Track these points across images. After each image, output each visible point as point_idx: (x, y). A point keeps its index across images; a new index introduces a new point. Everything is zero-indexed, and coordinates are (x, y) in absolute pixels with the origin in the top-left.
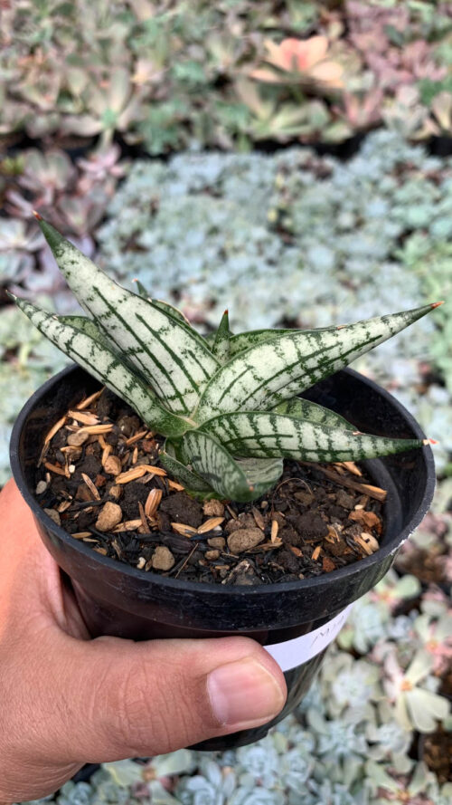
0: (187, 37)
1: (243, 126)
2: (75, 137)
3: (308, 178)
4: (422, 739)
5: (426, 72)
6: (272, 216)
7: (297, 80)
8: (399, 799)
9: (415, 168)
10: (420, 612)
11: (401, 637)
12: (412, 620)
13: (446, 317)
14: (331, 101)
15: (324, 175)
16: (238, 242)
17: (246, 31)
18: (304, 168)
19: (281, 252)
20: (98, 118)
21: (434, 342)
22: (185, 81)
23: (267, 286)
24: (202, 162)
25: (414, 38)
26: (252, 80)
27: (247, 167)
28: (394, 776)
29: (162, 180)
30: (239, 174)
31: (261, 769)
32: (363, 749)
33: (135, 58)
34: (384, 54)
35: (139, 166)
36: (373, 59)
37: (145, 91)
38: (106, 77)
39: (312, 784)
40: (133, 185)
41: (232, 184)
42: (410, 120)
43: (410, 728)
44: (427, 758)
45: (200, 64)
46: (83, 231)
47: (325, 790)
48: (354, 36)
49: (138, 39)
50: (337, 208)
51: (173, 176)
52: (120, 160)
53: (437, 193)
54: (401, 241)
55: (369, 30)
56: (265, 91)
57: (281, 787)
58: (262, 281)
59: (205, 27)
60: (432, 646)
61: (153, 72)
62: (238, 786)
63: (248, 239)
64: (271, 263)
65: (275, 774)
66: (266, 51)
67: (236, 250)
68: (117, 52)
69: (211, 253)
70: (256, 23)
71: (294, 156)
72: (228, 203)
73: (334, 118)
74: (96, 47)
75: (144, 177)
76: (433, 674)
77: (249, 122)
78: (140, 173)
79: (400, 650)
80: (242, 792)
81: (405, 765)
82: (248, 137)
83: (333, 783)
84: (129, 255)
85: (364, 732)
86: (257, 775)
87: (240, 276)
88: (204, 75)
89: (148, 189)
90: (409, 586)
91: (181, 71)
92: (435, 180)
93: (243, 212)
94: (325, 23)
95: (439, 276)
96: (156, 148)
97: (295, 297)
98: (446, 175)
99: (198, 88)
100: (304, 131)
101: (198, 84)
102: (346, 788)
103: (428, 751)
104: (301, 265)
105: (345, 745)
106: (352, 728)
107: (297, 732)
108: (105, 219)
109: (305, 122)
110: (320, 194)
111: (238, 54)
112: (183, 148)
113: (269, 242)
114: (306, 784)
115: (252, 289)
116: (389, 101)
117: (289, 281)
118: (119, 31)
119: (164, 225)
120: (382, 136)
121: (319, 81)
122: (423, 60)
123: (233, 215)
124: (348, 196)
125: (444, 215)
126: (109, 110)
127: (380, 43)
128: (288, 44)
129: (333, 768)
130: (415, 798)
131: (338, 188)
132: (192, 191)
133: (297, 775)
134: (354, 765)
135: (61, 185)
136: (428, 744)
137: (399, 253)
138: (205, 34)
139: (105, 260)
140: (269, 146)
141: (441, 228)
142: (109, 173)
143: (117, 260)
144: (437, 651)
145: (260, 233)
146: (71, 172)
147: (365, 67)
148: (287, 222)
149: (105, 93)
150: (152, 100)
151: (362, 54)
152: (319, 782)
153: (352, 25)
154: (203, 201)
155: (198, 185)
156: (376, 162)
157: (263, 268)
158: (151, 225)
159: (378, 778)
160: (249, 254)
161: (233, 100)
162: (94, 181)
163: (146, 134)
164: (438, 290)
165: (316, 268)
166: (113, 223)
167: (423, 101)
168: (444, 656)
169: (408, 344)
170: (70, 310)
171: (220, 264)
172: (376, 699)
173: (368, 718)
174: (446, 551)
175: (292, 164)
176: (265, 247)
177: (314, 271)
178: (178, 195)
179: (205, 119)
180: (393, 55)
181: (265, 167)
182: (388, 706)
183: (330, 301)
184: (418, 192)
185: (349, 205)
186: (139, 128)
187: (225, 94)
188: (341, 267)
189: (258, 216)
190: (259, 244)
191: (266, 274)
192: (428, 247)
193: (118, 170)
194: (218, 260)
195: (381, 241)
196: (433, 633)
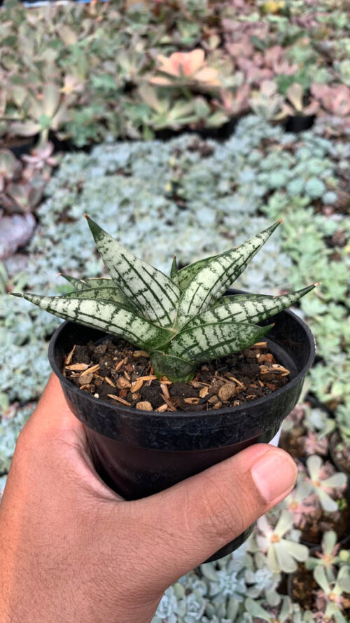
0: (103, 55)
1: (146, 120)
2: (20, 138)
3: (194, 157)
4: (289, 578)
5: (283, 69)
6: (168, 188)
7: (184, 82)
9: (277, 143)
13: (300, 254)
14: (210, 96)
15: (207, 153)
16: (143, 210)
17: (147, 48)
18: (192, 149)
19: (177, 214)
20: (36, 122)
21: (291, 274)
22: (101, 89)
23: (166, 242)
24: (113, 151)
25: (272, 44)
26: (151, 85)
27: (149, 152)
28: (267, 608)
29: (85, 166)
30: (143, 156)
31: (166, 612)
32: (243, 590)
33: (63, 75)
34: (251, 58)
35: (68, 156)
36: (242, 62)
37: (71, 99)
38: (40, 91)
39: (204, 620)
40: (65, 170)
41: (138, 166)
42: (271, 105)
43: (279, 572)
44: (295, 592)
45: (111, 75)
46: (27, 209)
48: (228, 45)
49: (65, 59)
50: (217, 177)
51: (95, 163)
52: (54, 153)
53: (293, 160)
54: (265, 199)
55: (239, 41)
56: (161, 93)
58: (162, 238)
59: (116, 47)
60: (294, 506)
61: (76, 85)
63: (151, 207)
64: (169, 223)
65: (176, 614)
66: (161, 64)
67: (142, 215)
68: (50, 72)
69: (124, 219)
70: (154, 42)
71: (185, 140)
72: (136, 180)
73: (213, 110)
74: (33, 68)
75: (72, 165)
76: (296, 527)
77: (150, 117)
78: (69, 162)
79: (271, 512)
81: (274, 599)
82: (151, 128)
83: (220, 618)
84: (61, 226)
85: (244, 577)
86: (164, 616)
87: (145, 235)
88: (116, 84)
89: (75, 174)
91: (98, 82)
92: (291, 150)
93: (147, 186)
94: (206, 37)
95: (293, 224)
96: (81, 142)
97: (187, 248)
98: (299, 145)
99: (112, 94)
100: (192, 120)
101: (111, 90)
102: (230, 621)
103: (295, 587)
104: (191, 224)
105: (230, 588)
106: (235, 574)
107: (194, 581)
108: (44, 199)
109: (192, 113)
110: (203, 168)
111: (141, 65)
112: (101, 141)
113: (167, 207)
114: (200, 620)
115: (154, 244)
116: (255, 93)
117: (182, 236)
118: (50, 55)
119: (87, 200)
120: (250, 120)
121: (204, 83)
122: (280, 61)
123: (140, 188)
124: (225, 169)
125: (297, 177)
126: (44, 116)
127: (247, 50)
128: (176, 56)
129: (220, 606)
131: (219, 162)
132: (108, 173)
133: (193, 614)
134: (236, 602)
135: (10, 175)
136: (295, 581)
137: (264, 208)
138: (116, 52)
139: (43, 229)
140: (165, 134)
141: (295, 187)
142: (46, 163)
143: (52, 230)
144: (298, 510)
145: (161, 201)
146: (17, 164)
147: (237, 68)
148: (180, 192)
149: (41, 103)
150: (77, 106)
151: (234, 59)
152: (210, 618)
153: (227, 37)
154: (116, 180)
155: (112, 168)
156: (246, 139)
157: (163, 227)
158: (78, 201)
159: (254, 610)
160: (152, 217)
161: (137, 101)
162: (35, 170)
163: (73, 132)
164: (293, 234)
165: (203, 224)
166: (49, 202)
167: (280, 91)
168: (303, 514)
169: (271, 277)
170: (18, 271)
171: (131, 227)
172: (252, 551)
173: (247, 565)
174: (305, 433)
175: (183, 147)
176: (164, 211)
177: (200, 227)
178: (98, 177)
179: (117, 116)
180: (258, 59)
181: (162, 151)
182: (262, 556)
183: (214, 249)
184: (278, 161)
185: (226, 175)
186: (67, 127)
187: (131, 97)
188: (221, 222)
189: (159, 188)
190: (159, 210)
191: (166, 232)
192: (286, 202)
193: (53, 161)
194: (130, 224)
195: (251, 200)
196: (294, 497)
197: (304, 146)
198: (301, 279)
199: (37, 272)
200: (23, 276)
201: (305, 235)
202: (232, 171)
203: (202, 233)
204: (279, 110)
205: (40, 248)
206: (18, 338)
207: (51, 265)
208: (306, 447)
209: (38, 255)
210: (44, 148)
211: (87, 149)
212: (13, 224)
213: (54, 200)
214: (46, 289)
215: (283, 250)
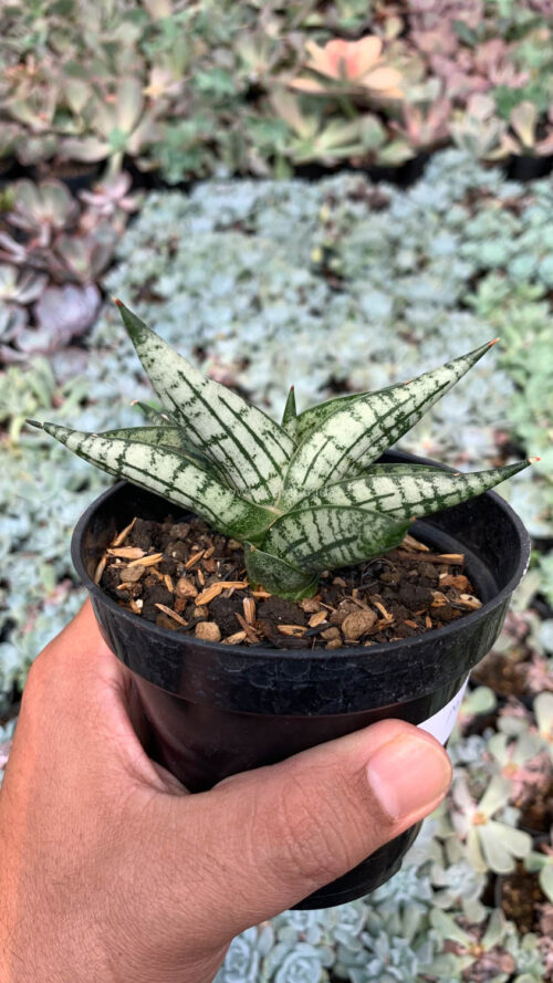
0: (213, 39)
1: (281, 148)
2: (77, 163)
3: (359, 209)
4: (499, 881)
5: (504, 77)
6: (316, 256)
7: (346, 90)
8: (472, 954)
9: (491, 195)
10: (496, 730)
11: (474, 761)
12: (486, 740)
13: (528, 375)
14: (387, 115)
15: (380, 206)
16: (275, 288)
17: (284, 30)
18: (355, 197)
19: (328, 300)
20: (103, 140)
21: (513, 406)
22: (210, 92)
23: (311, 342)
24: (227, 193)
25: (489, 36)
26: (292, 90)
27: (286, 198)
28: (466, 927)
29: (181, 214)
30: (275, 204)
31: (304, 921)
32: (428, 895)
33: (148, 66)
34: (452, 57)
35: (154, 197)
36: (438, 62)
37: (160, 106)
38: (112, 89)
39: (365, 937)
40: (146, 222)
41: (267, 218)
42: (484, 136)
43: (485, 870)
44: (506, 905)
45: (227, 73)
46: (87, 278)
47: (381, 945)
48: (416, 35)
49: (152, 42)
50: (395, 245)
51: (197, 210)
52: (131, 191)
53: (518, 225)
54: (473, 284)
55: (434, 27)
57: (329, 943)
58: (305, 335)
59: (235, 27)
60: (511, 771)
61: (169, 84)
62: (277, 942)
63: (287, 285)
64: (316, 313)
65: (321, 926)
66: (308, 55)
67: (273, 298)
68: (126, 59)
69: (243, 302)
70: (296, 22)
71: (344, 183)
72: (263, 241)
73: (391, 138)
74: (100, 53)
75: (160, 212)
76: (512, 804)
77: (288, 142)
78: (156, 206)
79: (472, 777)
80: (281, 949)
81: (477, 913)
82: (288, 160)
83: (391, 936)
84: (143, 307)
85: (428, 874)
86: (301, 928)
87: (277, 330)
88: (234, 86)
89: (165, 226)
90: (483, 700)
91: (205, 81)
92: (514, 209)
93: (281, 252)
94: (381, 20)
95: (518, 326)
96: (175, 176)
97: (345, 353)
98: (527, 202)
99: (226, 102)
100: (355, 151)
101: (226, 95)
102: (406, 941)
103: (506, 897)
104: (351, 315)
105: (406, 891)
106: (414, 870)
108: (114, 263)
109: (356, 141)
110: (374, 228)
111: (274, 59)
112: (209, 175)
113: (313, 287)
114: (359, 938)
115: (292, 345)
116: (458, 114)
117: (337, 334)
118: (129, 33)
119: (184, 269)
120: (450, 157)
121: (374, 91)
122: (500, 64)
123: (269, 255)
124: (409, 231)
125: (525, 251)
126: (116, 130)
127: (448, 44)
128: (335, 45)
129: (391, 917)
130: (490, 952)
131: (397, 220)
132: (219, 228)
133: (348, 928)
134: (416, 914)
135: (60, 223)
136: (507, 888)
137: (470, 298)
138: (234, 35)
139: (112, 312)
140: (312, 171)
141: (521, 267)
142: (117, 207)
144: (517, 777)
145: (302, 277)
146: (72, 206)
147: (430, 73)
148: (335, 264)
149: (112, 109)
150: (170, 118)
151: (425, 57)
152: (375, 936)
153: (414, 21)
154: (232, 239)
155: (226, 219)
156: (443, 188)
157: (305, 319)
158: (168, 269)
159: (445, 928)
160: (289, 302)
161: (269, 115)
162: (100, 217)
163: (163, 159)
164: (517, 343)
165: (371, 318)
166: (123, 268)
167: (499, 113)
168: (525, 783)
169: (481, 408)
170: (71, 375)
171: (253, 315)
172: (443, 835)
173: (433, 857)
174: (528, 657)
175: (341, 193)
176: (308, 293)
177: (367, 321)
178: (202, 232)
179: (235, 139)
180: (464, 59)
181: (307, 197)
182: (458, 843)
183: (387, 359)
184: (494, 224)
185: (410, 241)
186: (154, 152)
187: (258, 108)
188: (400, 317)
189: (300, 257)
190: (301, 290)
191: (310, 327)
192: (506, 290)
193: (129, 204)
194: (251, 311)
195: (449, 285)
196: (512, 756)
197: (538, 204)
198: (528, 415)
199: (103, 377)
200: (79, 383)
201: (538, 344)
202: (419, 235)
203: (371, 332)
204: (497, 145)
205: (108, 341)
206: (72, 480)
207: (124, 369)
208: (529, 679)
209: (103, 353)
210: (115, 183)
211: (185, 188)
212: (65, 299)
213: (131, 266)
214: (116, 406)
215: (500, 366)
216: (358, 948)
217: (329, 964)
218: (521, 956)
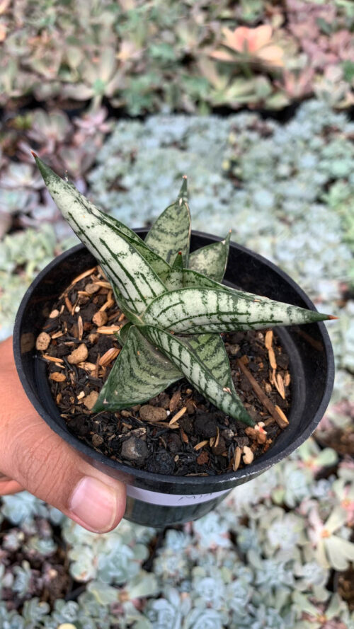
0: (162, 24)
1: (204, 95)
2: (72, 101)
3: (254, 136)
4: (336, 575)
5: (349, 55)
6: (226, 165)
7: (247, 60)
8: (318, 621)
9: (338, 131)
10: (337, 477)
11: (322, 496)
12: (331, 484)
14: (273, 77)
15: (267, 135)
16: (199, 185)
17: (208, 20)
18: (251, 128)
19: (232, 194)
20: (90, 86)
22: (159, 58)
23: (221, 220)
24: (169, 123)
25: (339, 28)
26: (212, 59)
27: (206, 127)
28: (315, 604)
29: (139, 135)
30: (200, 132)
31: (211, 595)
32: (291, 582)
33: (120, 40)
34: (315, 40)
35: (122, 124)
36: (307, 44)
37: (127, 66)
38: (97, 54)
39: (251, 608)
40: (117, 139)
41: (194, 140)
42: (335, 93)
43: (328, 567)
44: (340, 590)
45: (171, 46)
46: (77, 174)
47: (261, 613)
48: (292, 26)
49: (123, 25)
50: (276, 160)
51: (149, 133)
52: (107, 119)
54: (327, 187)
55: (304, 21)
56: (222, 68)
57: (226, 610)
58: (217, 216)
59: (176, 17)
60: (346, 503)
61: (134, 51)
62: (193, 608)
63: (206, 183)
64: (224, 202)
65: (222, 599)
66: (223, 36)
67: (197, 192)
68: (106, 35)
70: (215, 14)
71: (244, 119)
72: (192, 154)
73: (275, 91)
74: (89, 31)
75: (126, 133)
76: (346, 525)
77: (208, 92)
78: (123, 130)
79: (321, 506)
80: (196, 612)
81: (323, 595)
82: (208, 103)
83: (267, 607)
84: (113, 194)
85: (291, 568)
86: (208, 599)
87: (199, 212)
88: (174, 54)
89: (128, 143)
90: (328, 457)
91: (156, 51)
93: (202, 162)
94: (269, 15)
96: (135, 111)
97: (243, 229)
99: (170, 65)
100: (252, 100)
101: (170, 61)
102: (277, 611)
103: (341, 585)
104: (248, 204)
105: (277, 578)
106: (282, 565)
107: (239, 567)
108: (95, 165)
109: (252, 92)
110: (264, 149)
111: (201, 38)
112: (156, 111)
113: (222, 186)
114: (246, 608)
115: (209, 223)
116: (318, 78)
117: (238, 217)
118: (108, 18)
119: (141, 171)
120: (313, 105)
121: (264, 61)
122: (346, 46)
123: (195, 164)
124: (286, 152)
126: (99, 80)
127: (313, 32)
128: (241, 31)
129: (267, 595)
130: (331, 621)
131: (278, 145)
132: (163, 145)
133: (239, 600)
134: (283, 594)
135: (61, 138)
136: (341, 579)
137: (325, 197)
138: (175, 22)
139: (94, 197)
140: (224, 111)
142: (98, 130)
143: (104, 197)
144: (350, 508)
145: (216, 178)
146: (68, 128)
148: (237, 171)
149: (96, 67)
150: (133, 73)
151: (298, 40)
152: (256, 606)
153: (291, 17)
154: (172, 153)
155: (168, 140)
156: (308, 125)
157: (217, 205)
158: (130, 170)
159: (301, 604)
160: (207, 195)
161: (196, 74)
162: (87, 135)
163: (128, 100)
165: (260, 207)
166: (101, 170)
167: (345, 78)
169: (330, 267)
170: (66, 236)
172: (302, 543)
173: (295, 558)
175: (242, 125)
176: (219, 189)
177: (258, 209)
178: (152, 148)
179: (174, 88)
180: (323, 42)
181: (220, 128)
182: (311, 549)
183: (270, 233)
184: (340, 149)
185: (286, 158)
186: (122, 95)
187: (190, 70)
188: (279, 207)
189: (215, 165)
190: (215, 187)
191: (220, 211)
192: (348, 193)
193: (106, 127)
195: (311, 187)
196: (347, 494)
202: (292, 154)
203: (260, 216)
210: (96, 114)
213: (106, 168)
215: (343, 241)
216: (245, 614)
217: (226, 623)
218: (351, 624)
